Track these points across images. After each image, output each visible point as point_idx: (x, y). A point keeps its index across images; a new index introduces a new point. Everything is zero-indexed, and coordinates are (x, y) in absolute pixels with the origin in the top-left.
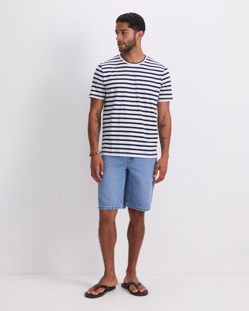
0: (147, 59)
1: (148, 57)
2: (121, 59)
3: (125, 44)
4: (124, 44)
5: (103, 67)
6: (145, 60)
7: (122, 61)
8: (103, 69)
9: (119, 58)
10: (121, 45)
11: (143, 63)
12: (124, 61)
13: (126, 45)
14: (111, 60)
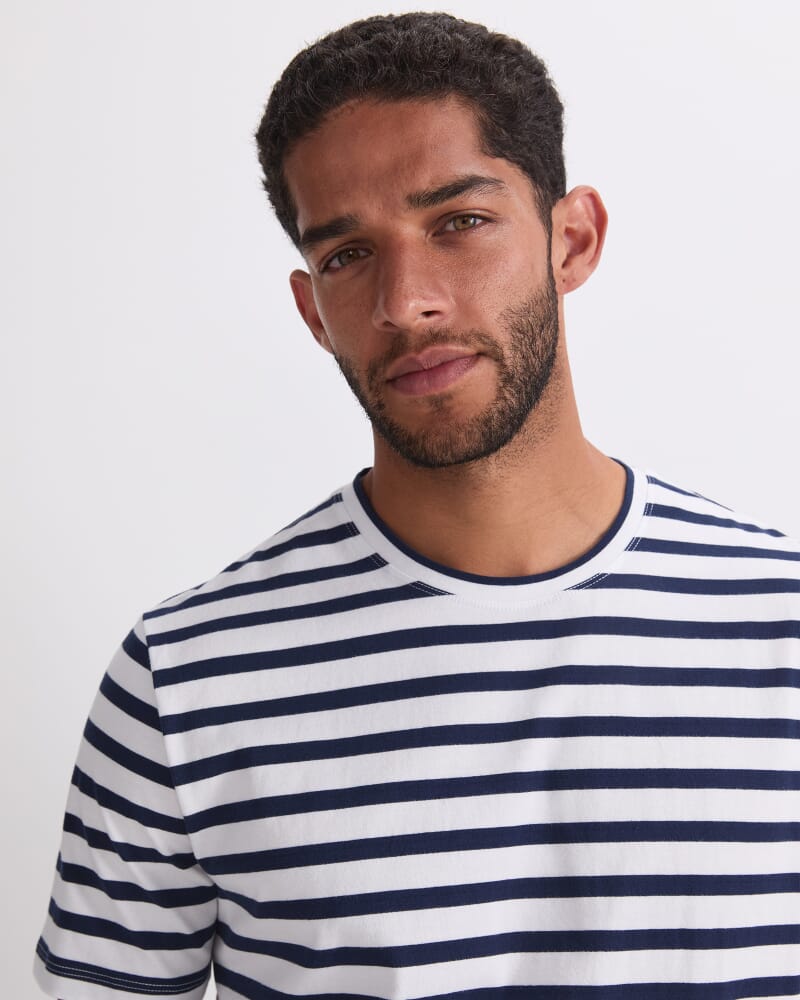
0: (655, 510)
1: (652, 480)
2: (370, 540)
3: (489, 352)
4: (480, 354)
5: (163, 657)
6: (638, 524)
7: (374, 563)
8: (164, 678)
9: (347, 531)
10: (452, 372)
11: (615, 559)
12: (402, 569)
13: (499, 359)
14: (259, 556)
